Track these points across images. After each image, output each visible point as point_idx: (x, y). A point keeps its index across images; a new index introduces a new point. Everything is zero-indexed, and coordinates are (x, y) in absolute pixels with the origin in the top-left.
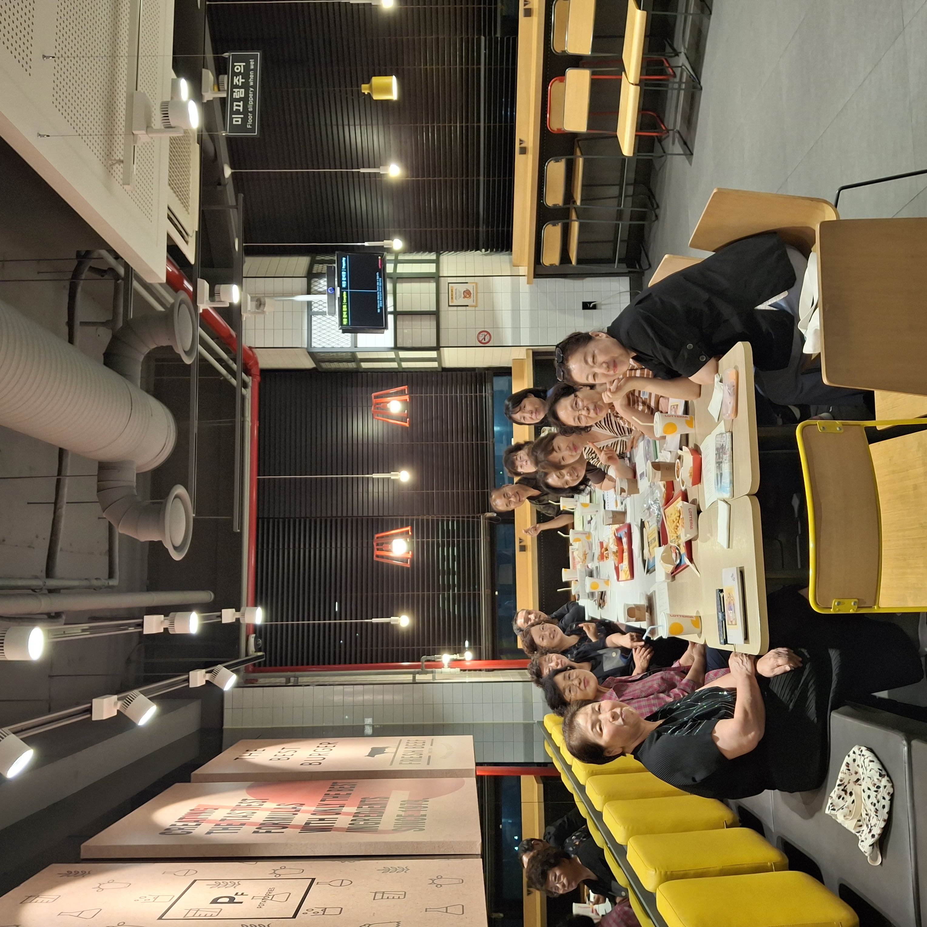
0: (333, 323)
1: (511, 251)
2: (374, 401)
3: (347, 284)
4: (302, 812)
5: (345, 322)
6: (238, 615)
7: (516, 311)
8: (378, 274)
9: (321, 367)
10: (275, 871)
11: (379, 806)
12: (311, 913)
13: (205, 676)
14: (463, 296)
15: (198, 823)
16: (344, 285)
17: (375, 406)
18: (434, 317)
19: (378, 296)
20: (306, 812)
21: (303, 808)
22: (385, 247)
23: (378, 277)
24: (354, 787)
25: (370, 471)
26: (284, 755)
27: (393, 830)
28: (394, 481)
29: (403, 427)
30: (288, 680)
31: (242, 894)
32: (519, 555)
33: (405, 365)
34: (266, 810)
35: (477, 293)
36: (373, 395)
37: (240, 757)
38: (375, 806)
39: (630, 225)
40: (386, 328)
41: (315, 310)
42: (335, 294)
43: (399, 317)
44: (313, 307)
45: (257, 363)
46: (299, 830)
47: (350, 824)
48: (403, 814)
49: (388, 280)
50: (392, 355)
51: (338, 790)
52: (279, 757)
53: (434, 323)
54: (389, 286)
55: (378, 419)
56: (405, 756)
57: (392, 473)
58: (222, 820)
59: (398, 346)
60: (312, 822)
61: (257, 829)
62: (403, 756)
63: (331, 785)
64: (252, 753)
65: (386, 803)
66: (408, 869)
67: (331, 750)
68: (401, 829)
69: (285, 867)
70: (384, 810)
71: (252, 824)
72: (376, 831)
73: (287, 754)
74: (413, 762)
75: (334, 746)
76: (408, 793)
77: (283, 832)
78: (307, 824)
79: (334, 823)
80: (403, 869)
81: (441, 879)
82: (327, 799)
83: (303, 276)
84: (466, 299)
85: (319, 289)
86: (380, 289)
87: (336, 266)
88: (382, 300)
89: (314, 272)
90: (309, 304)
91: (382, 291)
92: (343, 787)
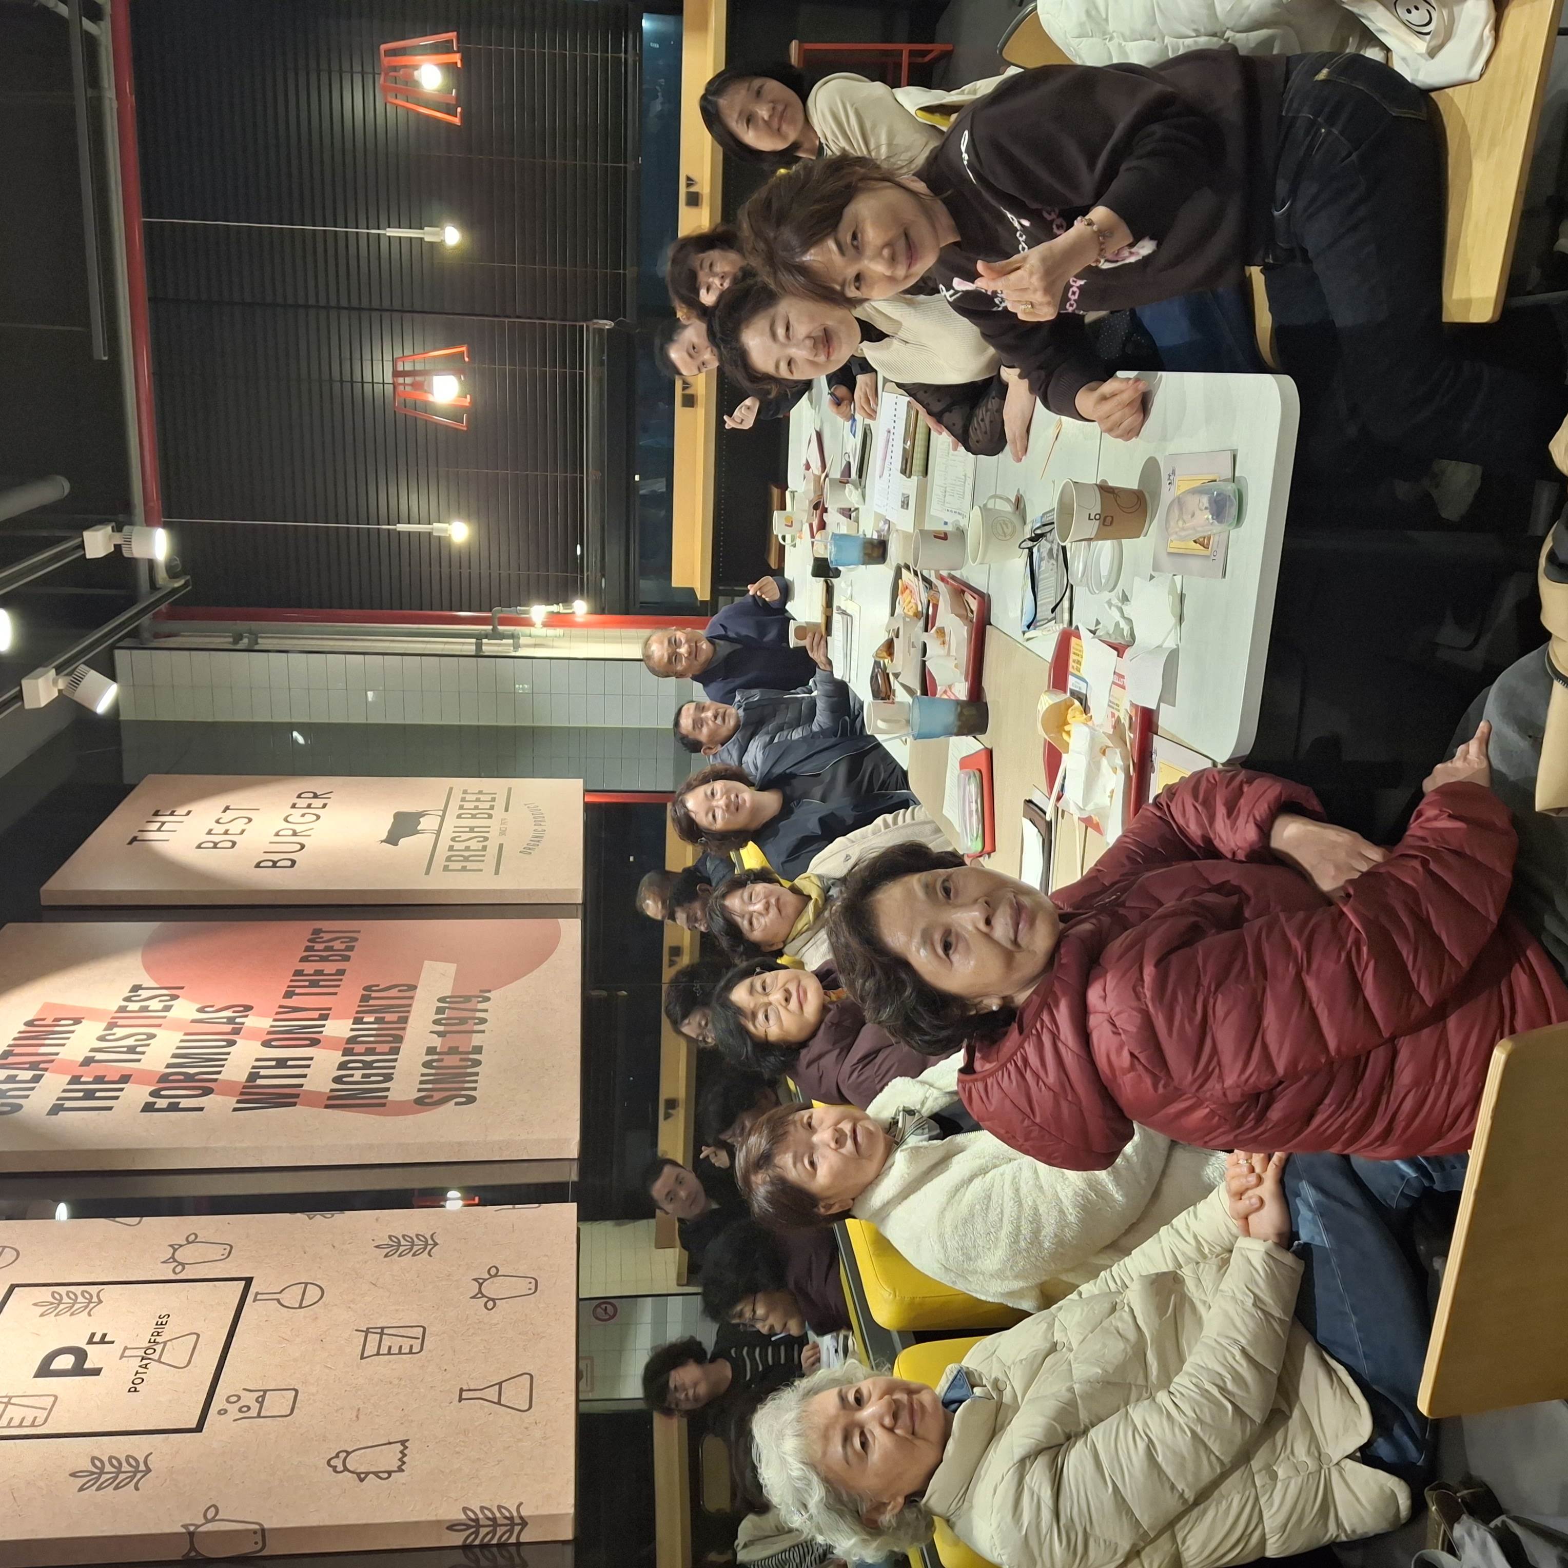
2: (386, 61)
4: (246, 1038)
6: (118, 539)
10: (175, 1250)
11: (395, 1017)
12: (233, 1409)
13: (55, 683)
15: (38, 1067)
17: (386, 74)
20: (253, 1034)
21: (250, 1021)
24: (351, 949)
25: (383, 220)
26: (226, 833)
27: (416, 1101)
28: (432, 246)
29: (449, 125)
30: (238, 638)
31: (103, 1341)
32: (680, 412)
34: (176, 1025)
36: (383, 47)
37: (141, 836)
38: (388, 1017)
46: (232, 1102)
47: (335, 1080)
48: (437, 1042)
51: (323, 959)
52: (216, 839)
56: (457, 846)
57: (426, 229)
58: (88, 1061)
60: (263, 1072)
61: (153, 1094)
62: (452, 843)
63: (309, 941)
64: (163, 823)
65: (410, 1005)
66: (436, 1244)
67: (318, 817)
68: (431, 1097)
69: (196, 1237)
70: (404, 1029)
71: (143, 1077)
72: (384, 1105)
73: (235, 827)
74: (469, 865)
75: (324, 806)
76: (451, 968)
77: (201, 1109)
78: (253, 1077)
79: (305, 1076)
80: (427, 1244)
81: (495, 1279)
82: (298, 990)
92: (330, 949)
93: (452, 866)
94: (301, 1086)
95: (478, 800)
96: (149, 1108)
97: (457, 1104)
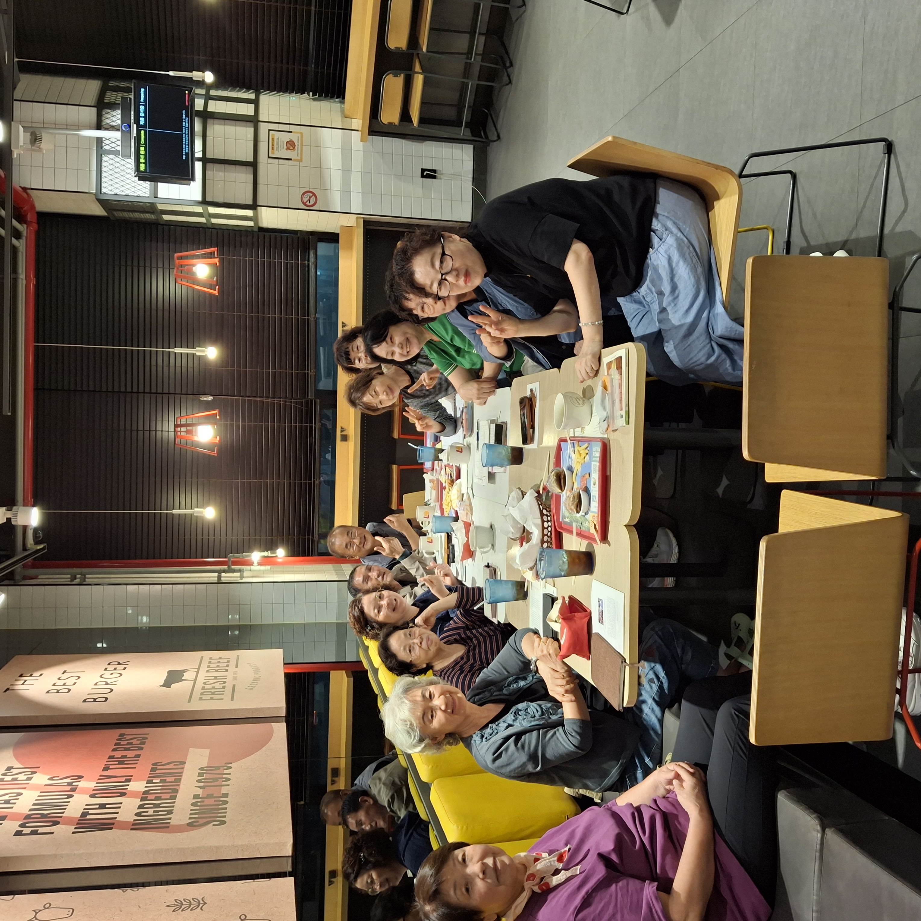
0: (129, 166)
1: (344, 98)
2: (177, 262)
3: (146, 121)
4: (79, 793)
5: (142, 167)
6: (9, 515)
7: (346, 171)
8: (184, 112)
9: (114, 216)
10: (36, 913)
11: (172, 779)
14: (285, 147)
16: (142, 123)
17: (178, 269)
18: (250, 169)
19: (184, 139)
20: (84, 791)
21: (82, 784)
22: (194, 79)
23: (184, 116)
24: (144, 743)
25: (172, 344)
27: (189, 824)
28: (199, 357)
30: (74, 578)
32: (339, 445)
33: (214, 221)
34: (35, 787)
35: (302, 145)
36: (176, 255)
37: (12, 687)
38: (168, 779)
39: (479, 85)
40: (193, 179)
41: (107, 148)
42: (130, 132)
43: (209, 166)
44: (104, 144)
45: (33, 207)
46: (72, 828)
47: (136, 815)
48: (199, 792)
49: (196, 119)
50: (199, 209)
51: (127, 749)
52: (58, 688)
53: (250, 177)
54: (198, 127)
55: (182, 284)
56: (207, 687)
57: (197, 348)
59: (207, 200)
60: (91, 812)
61: (20, 826)
62: (204, 685)
63: (117, 740)
64: (25, 681)
65: (182, 773)
66: (205, 903)
67: (121, 675)
68: (198, 822)
69: (50, 905)
70: (179, 785)
71: (15, 817)
72: (168, 827)
73: (69, 682)
74: (215, 697)
75: (125, 669)
76: (207, 752)
77: (52, 833)
78: (84, 814)
79: (118, 813)
80: (199, 903)
82: (111, 767)
83: (93, 104)
84: (289, 151)
85: (111, 124)
86: (187, 131)
87: (132, 97)
88: (188, 145)
89: (105, 101)
90: (99, 141)
91: (188, 134)
92: (131, 744)
93: (204, 697)
94: (116, 818)
95: (219, 662)
96: (18, 833)
97: (214, 825)
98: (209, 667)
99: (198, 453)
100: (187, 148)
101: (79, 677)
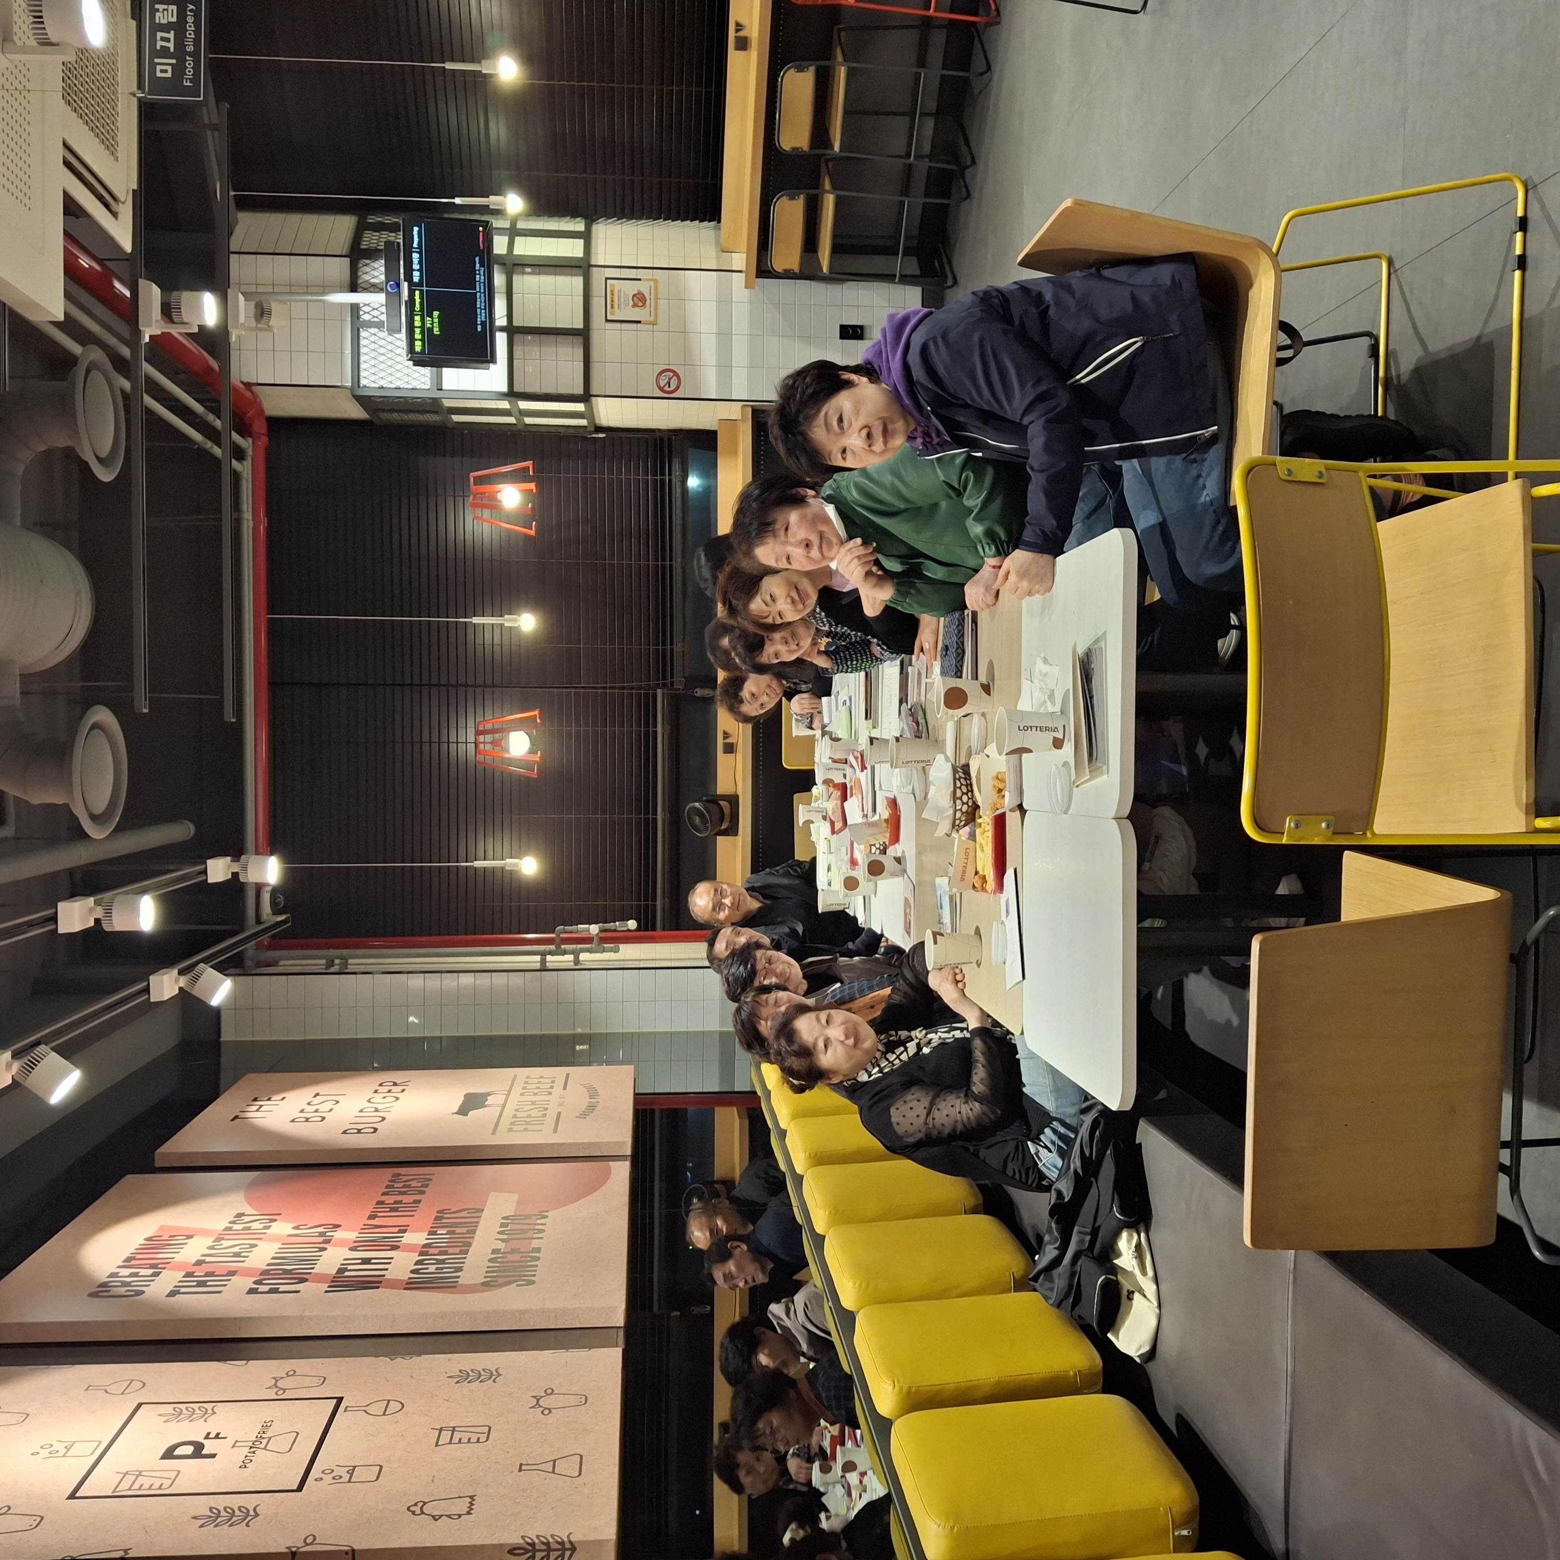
0: (399, 343)
1: (719, 222)
2: (474, 486)
3: (421, 276)
4: (335, 1246)
5: (418, 346)
6: (236, 868)
7: (724, 335)
8: (477, 259)
9: (379, 418)
10: (277, 1381)
11: (464, 1230)
12: (328, 1477)
13: (177, 981)
14: (631, 303)
15: (157, 1269)
16: (416, 279)
17: (476, 498)
18: (579, 340)
19: (478, 300)
20: (341, 1243)
21: (339, 1235)
22: (491, 207)
23: (478, 265)
24: (427, 1186)
26: (316, 1111)
27: (483, 1284)
28: (510, 629)
29: (526, 536)
30: (331, 963)
31: (217, 1437)
32: (722, 759)
33: (528, 420)
34: (274, 1238)
35: (657, 299)
36: (472, 475)
37: (242, 1115)
38: (458, 1230)
39: (924, 204)
40: (493, 360)
41: (366, 317)
42: (399, 294)
43: (517, 338)
44: (361, 313)
45: (261, 411)
46: (325, 1287)
47: (412, 1272)
48: (501, 1246)
49: (496, 269)
50: (505, 405)
51: (401, 1193)
52: (308, 1115)
53: (580, 352)
54: (499, 280)
55: (482, 521)
56: (519, 1114)
57: (506, 616)
58: (199, 1263)
59: (515, 390)
60: (350, 1267)
61: (255, 1283)
62: (516, 1113)
63: (389, 1181)
64: (261, 1106)
65: (478, 1222)
66: (499, 1375)
67: (397, 1099)
68: (497, 1281)
69: (295, 1372)
70: (473, 1237)
71: (248, 1272)
72: (454, 1287)
73: (322, 1108)
74: (530, 1128)
75: (403, 1091)
76: (515, 1197)
77: (298, 1292)
78: (341, 1271)
79: (386, 1270)
80: (492, 1375)
81: (551, 1396)
82: (379, 1214)
83: (344, 253)
84: (637, 309)
85: (372, 281)
86: (482, 288)
87: (401, 241)
88: (485, 309)
89: (362, 247)
90: (355, 309)
91: (485, 292)
92: (409, 1186)
93: (515, 1128)
94: (384, 1276)
95: (539, 1082)
96: (252, 1291)
97: (519, 1285)
98: (524, 1088)
99: (511, 774)
100: (483, 314)
101: (337, 1102)
